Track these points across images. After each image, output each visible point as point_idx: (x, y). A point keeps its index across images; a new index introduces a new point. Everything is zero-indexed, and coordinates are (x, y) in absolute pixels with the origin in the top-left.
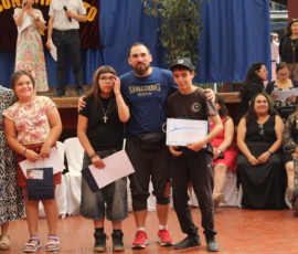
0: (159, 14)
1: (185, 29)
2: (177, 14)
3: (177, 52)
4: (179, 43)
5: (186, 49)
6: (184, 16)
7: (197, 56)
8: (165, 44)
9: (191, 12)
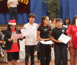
0: (47, 2)
1: (55, 7)
2: (52, 3)
3: (52, 14)
4: (53, 11)
5: (55, 13)
6: (55, 3)
7: (58, 15)
8: (49, 12)
9: (57, 2)
